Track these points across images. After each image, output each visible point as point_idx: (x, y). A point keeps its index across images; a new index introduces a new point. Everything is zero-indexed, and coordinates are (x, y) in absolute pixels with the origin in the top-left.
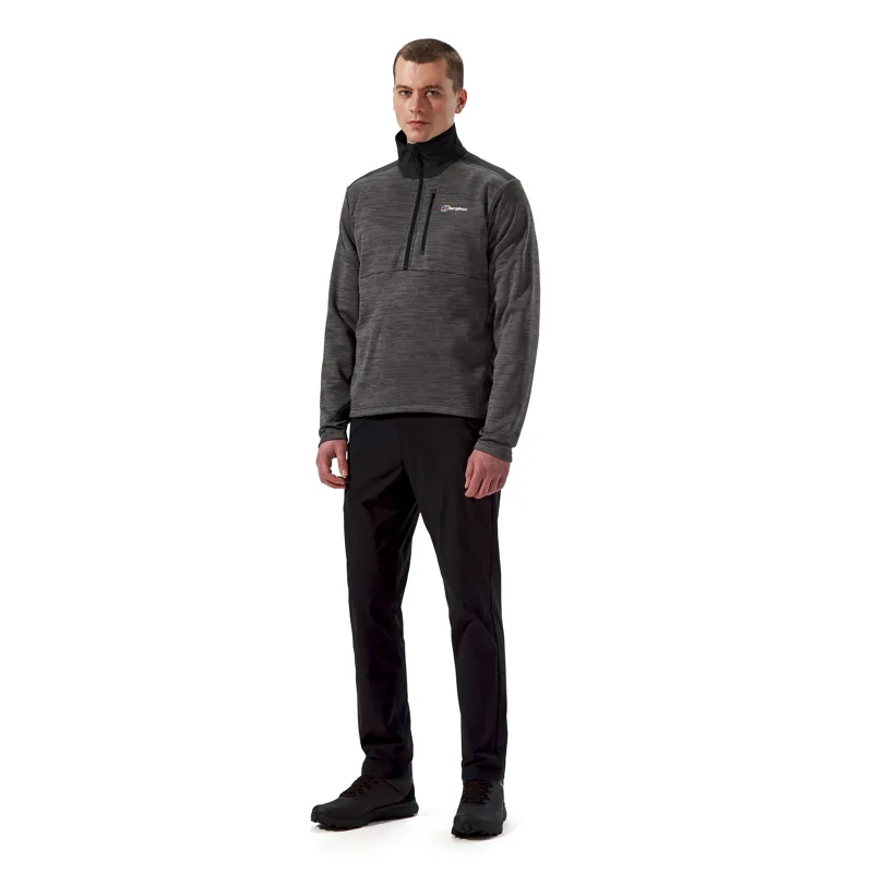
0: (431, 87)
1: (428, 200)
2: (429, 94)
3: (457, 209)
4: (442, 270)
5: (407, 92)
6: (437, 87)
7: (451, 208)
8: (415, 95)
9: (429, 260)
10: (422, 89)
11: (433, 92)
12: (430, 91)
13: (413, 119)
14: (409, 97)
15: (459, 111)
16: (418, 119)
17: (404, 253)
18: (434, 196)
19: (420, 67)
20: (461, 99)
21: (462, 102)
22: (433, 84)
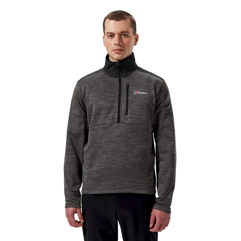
0: (124, 32)
1: (125, 88)
2: (123, 36)
3: (142, 93)
4: (138, 123)
5: (112, 35)
6: (126, 32)
7: (139, 93)
8: (116, 36)
9: (131, 118)
10: (120, 33)
11: (124, 35)
12: (123, 34)
13: (116, 48)
14: (113, 38)
15: (135, 44)
16: (119, 48)
17: (117, 114)
18: (128, 87)
19: (118, 23)
20: (136, 38)
21: (137, 40)
22: (125, 31)
